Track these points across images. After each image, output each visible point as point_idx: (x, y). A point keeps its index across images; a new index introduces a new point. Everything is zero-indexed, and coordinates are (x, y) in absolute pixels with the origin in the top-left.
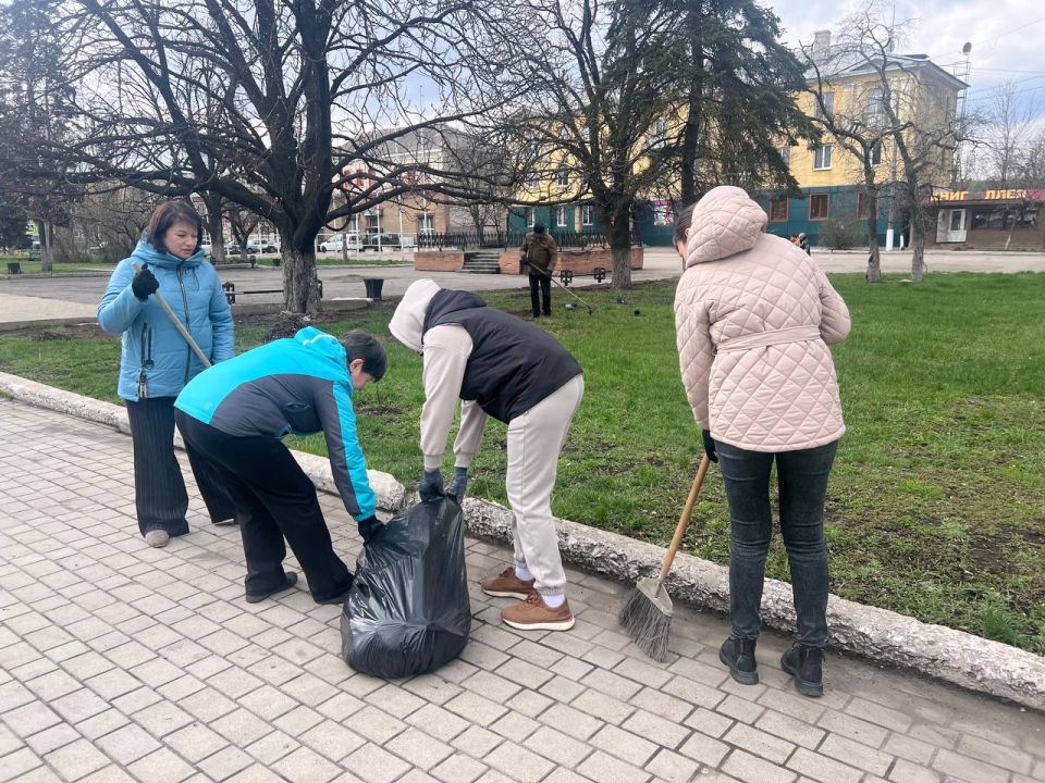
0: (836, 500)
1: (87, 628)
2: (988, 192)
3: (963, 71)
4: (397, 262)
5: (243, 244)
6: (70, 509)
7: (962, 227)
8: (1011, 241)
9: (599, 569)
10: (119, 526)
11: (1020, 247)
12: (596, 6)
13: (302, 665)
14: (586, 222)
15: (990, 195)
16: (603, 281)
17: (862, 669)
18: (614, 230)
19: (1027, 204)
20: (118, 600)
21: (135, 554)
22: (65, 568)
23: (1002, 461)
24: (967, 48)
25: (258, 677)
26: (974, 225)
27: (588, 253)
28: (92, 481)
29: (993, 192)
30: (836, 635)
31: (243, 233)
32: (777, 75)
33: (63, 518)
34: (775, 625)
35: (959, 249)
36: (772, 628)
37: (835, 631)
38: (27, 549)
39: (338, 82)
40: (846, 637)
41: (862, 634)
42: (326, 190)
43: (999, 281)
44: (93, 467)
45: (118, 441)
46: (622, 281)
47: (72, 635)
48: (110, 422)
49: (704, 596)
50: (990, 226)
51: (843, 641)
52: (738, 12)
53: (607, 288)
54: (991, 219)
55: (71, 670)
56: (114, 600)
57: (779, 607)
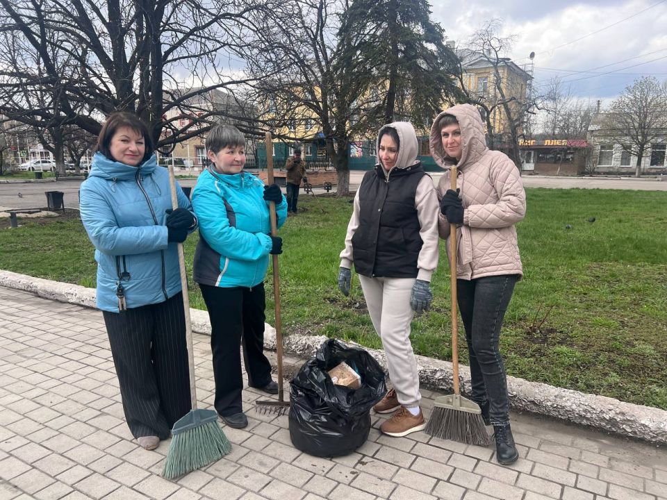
0: (561, 332)
1: (82, 454)
2: (546, 141)
3: (530, 69)
4: (185, 177)
5: (78, 163)
6: (25, 357)
7: (532, 161)
8: (560, 171)
9: (441, 387)
10: (72, 370)
11: (565, 174)
12: (326, 15)
13: (268, 473)
14: (307, 153)
15: (548, 142)
16: (330, 191)
17: (647, 449)
18: (339, 159)
19: (569, 149)
20: (98, 429)
21: (95, 391)
22: (43, 405)
23: (636, 303)
24: (532, 55)
25: (238, 485)
26: (538, 161)
27: (317, 173)
28: (34, 334)
29: (549, 141)
30: (624, 426)
31: (77, 155)
32: (442, 64)
33: (24, 364)
34: (578, 421)
35: (531, 174)
36: (575, 423)
37: (623, 424)
38: (4, 391)
39: (167, 53)
40: (631, 428)
41: (643, 425)
42: (158, 127)
43: (563, 193)
44: (31, 323)
45: (39, 303)
46: (344, 191)
47: (73, 461)
48: (29, 289)
49: (523, 403)
50: (547, 161)
51: (629, 430)
52: (418, 24)
53: (334, 195)
54: (548, 157)
55: (85, 490)
56: (93, 429)
57: (581, 409)
